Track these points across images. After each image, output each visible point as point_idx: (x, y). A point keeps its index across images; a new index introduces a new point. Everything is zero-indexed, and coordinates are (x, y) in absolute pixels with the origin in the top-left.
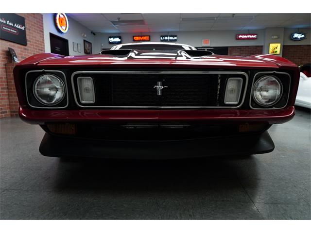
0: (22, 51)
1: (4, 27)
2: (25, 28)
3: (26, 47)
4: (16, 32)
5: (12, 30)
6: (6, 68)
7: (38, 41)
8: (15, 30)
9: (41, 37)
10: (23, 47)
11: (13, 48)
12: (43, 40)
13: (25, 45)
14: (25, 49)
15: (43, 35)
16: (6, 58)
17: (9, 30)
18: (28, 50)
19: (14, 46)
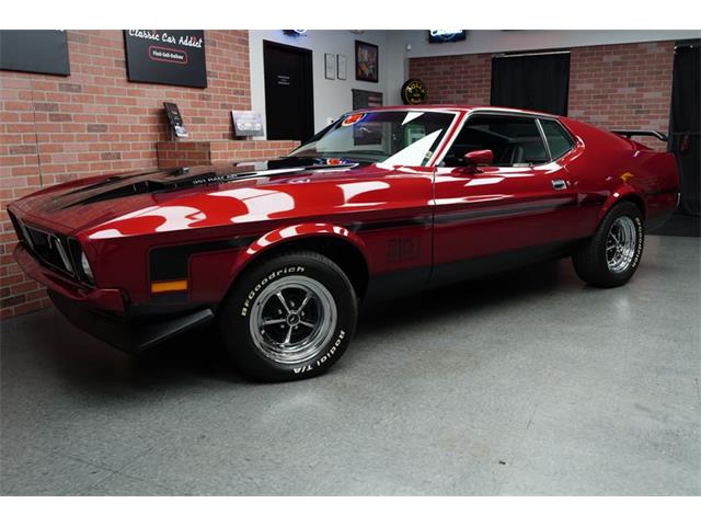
0: (194, 105)
1: (154, 53)
2: (203, 44)
3: (204, 92)
4: (181, 57)
5: (173, 56)
6: (158, 154)
7: (233, 70)
8: (179, 54)
9: (240, 56)
10: (197, 92)
11: (174, 101)
12: (247, 65)
13: (203, 86)
14: (203, 97)
15: (247, 51)
16: (159, 129)
17: (167, 55)
18: (208, 98)
19: (177, 96)
